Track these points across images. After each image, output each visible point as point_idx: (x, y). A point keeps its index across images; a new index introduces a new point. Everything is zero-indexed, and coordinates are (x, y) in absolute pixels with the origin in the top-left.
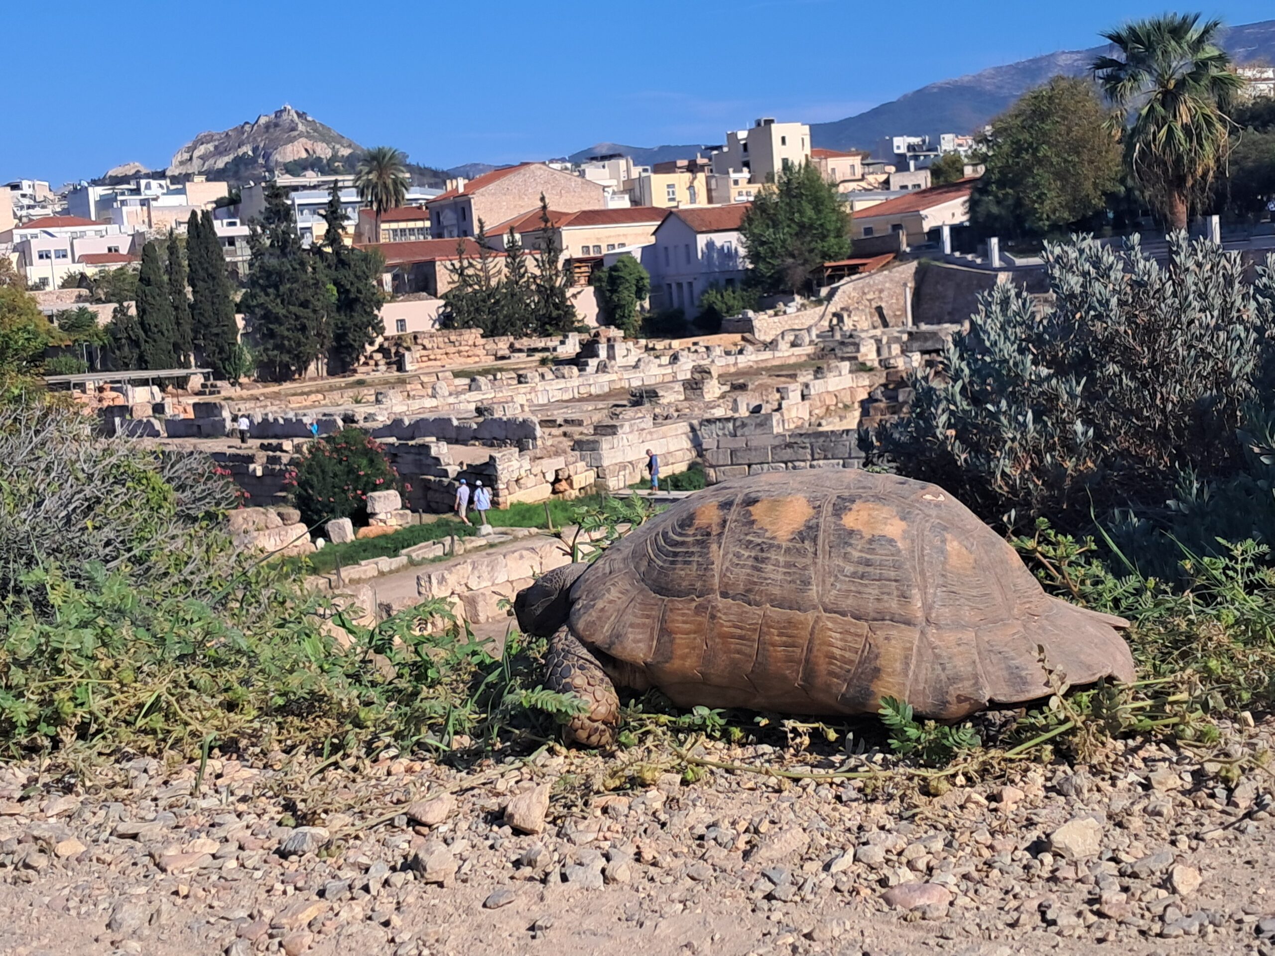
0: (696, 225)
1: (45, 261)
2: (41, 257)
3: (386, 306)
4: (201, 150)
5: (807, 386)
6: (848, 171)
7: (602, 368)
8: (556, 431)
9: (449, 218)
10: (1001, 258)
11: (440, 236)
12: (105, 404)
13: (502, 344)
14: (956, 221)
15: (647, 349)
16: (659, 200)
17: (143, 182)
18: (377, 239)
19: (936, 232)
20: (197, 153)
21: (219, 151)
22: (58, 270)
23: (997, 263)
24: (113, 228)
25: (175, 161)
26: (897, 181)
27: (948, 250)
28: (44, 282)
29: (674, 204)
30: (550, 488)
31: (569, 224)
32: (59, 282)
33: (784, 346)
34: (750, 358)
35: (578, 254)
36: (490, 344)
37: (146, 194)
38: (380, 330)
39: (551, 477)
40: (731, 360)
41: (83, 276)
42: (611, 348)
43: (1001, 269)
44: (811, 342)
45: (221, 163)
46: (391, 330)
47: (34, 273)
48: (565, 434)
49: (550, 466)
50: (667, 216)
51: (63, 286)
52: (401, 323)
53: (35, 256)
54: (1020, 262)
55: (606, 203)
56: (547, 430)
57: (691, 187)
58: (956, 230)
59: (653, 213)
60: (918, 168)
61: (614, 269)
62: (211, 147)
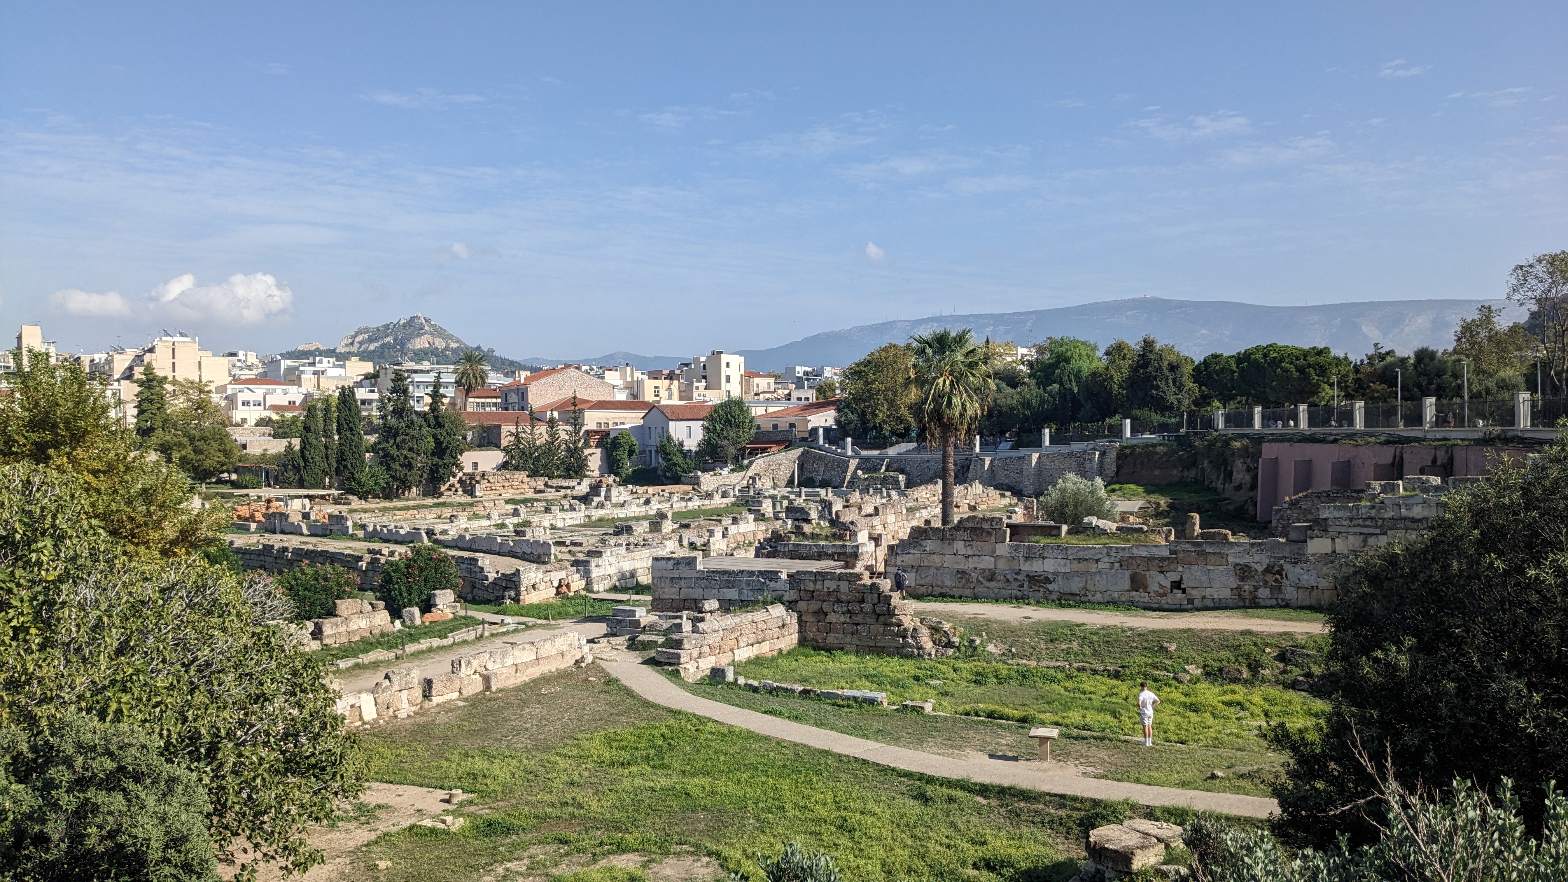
0: (669, 415)
1: (246, 408)
2: (243, 404)
3: (466, 454)
4: (360, 338)
5: (726, 529)
6: (766, 386)
7: (600, 506)
8: (564, 549)
9: (513, 398)
10: (853, 450)
11: (507, 409)
12: (271, 511)
13: (540, 483)
14: (828, 424)
15: (632, 493)
16: (649, 396)
17: (318, 359)
18: (465, 409)
19: (815, 431)
20: (357, 340)
21: (371, 340)
22: (255, 414)
23: (850, 453)
24: (293, 389)
25: (343, 343)
26: (795, 395)
27: (821, 442)
28: (244, 420)
29: (657, 399)
30: (554, 591)
31: (590, 408)
32: (253, 422)
33: (717, 497)
34: (695, 504)
35: (594, 427)
36: (532, 483)
37: (319, 367)
38: (461, 469)
39: (556, 584)
40: (683, 504)
41: (270, 420)
42: (609, 491)
43: (852, 457)
44: (734, 496)
45: (372, 347)
46: (468, 469)
47: (237, 416)
48: (570, 552)
49: (556, 577)
50: (651, 407)
51: (256, 425)
52: (475, 465)
53: (240, 404)
54: (864, 453)
55: (614, 396)
56: (559, 548)
57: (669, 389)
58: (827, 430)
59: (643, 405)
60: (810, 387)
61: (616, 438)
62: (366, 336)
